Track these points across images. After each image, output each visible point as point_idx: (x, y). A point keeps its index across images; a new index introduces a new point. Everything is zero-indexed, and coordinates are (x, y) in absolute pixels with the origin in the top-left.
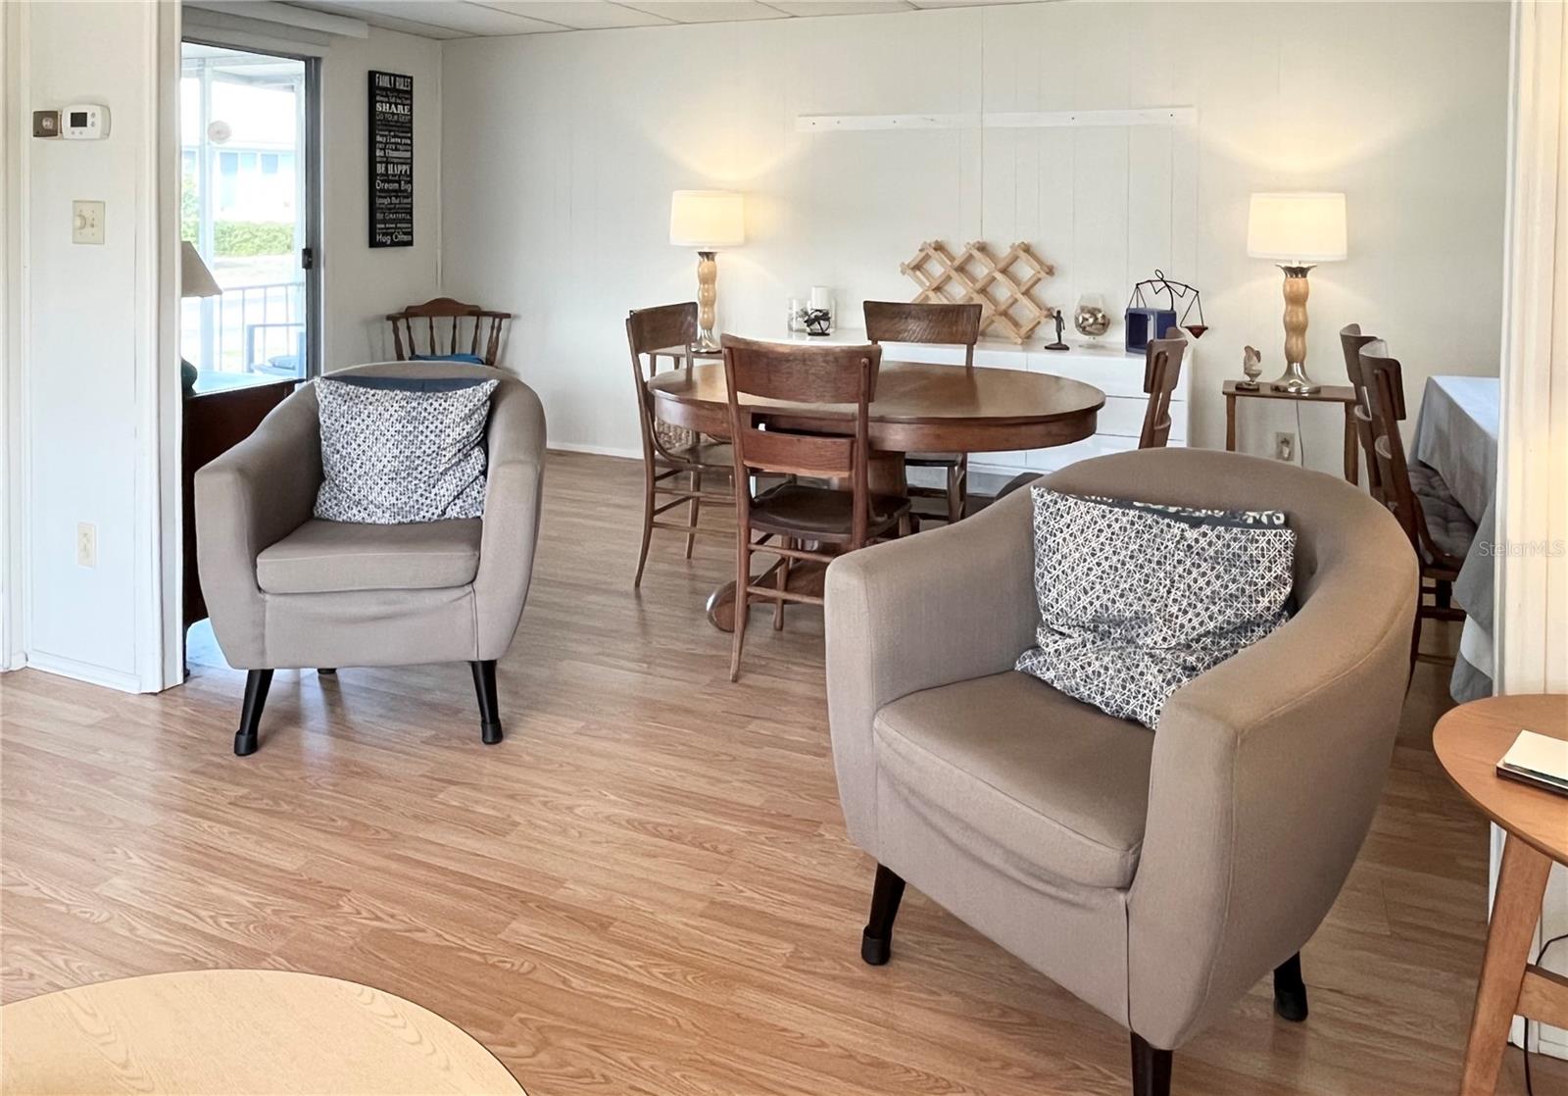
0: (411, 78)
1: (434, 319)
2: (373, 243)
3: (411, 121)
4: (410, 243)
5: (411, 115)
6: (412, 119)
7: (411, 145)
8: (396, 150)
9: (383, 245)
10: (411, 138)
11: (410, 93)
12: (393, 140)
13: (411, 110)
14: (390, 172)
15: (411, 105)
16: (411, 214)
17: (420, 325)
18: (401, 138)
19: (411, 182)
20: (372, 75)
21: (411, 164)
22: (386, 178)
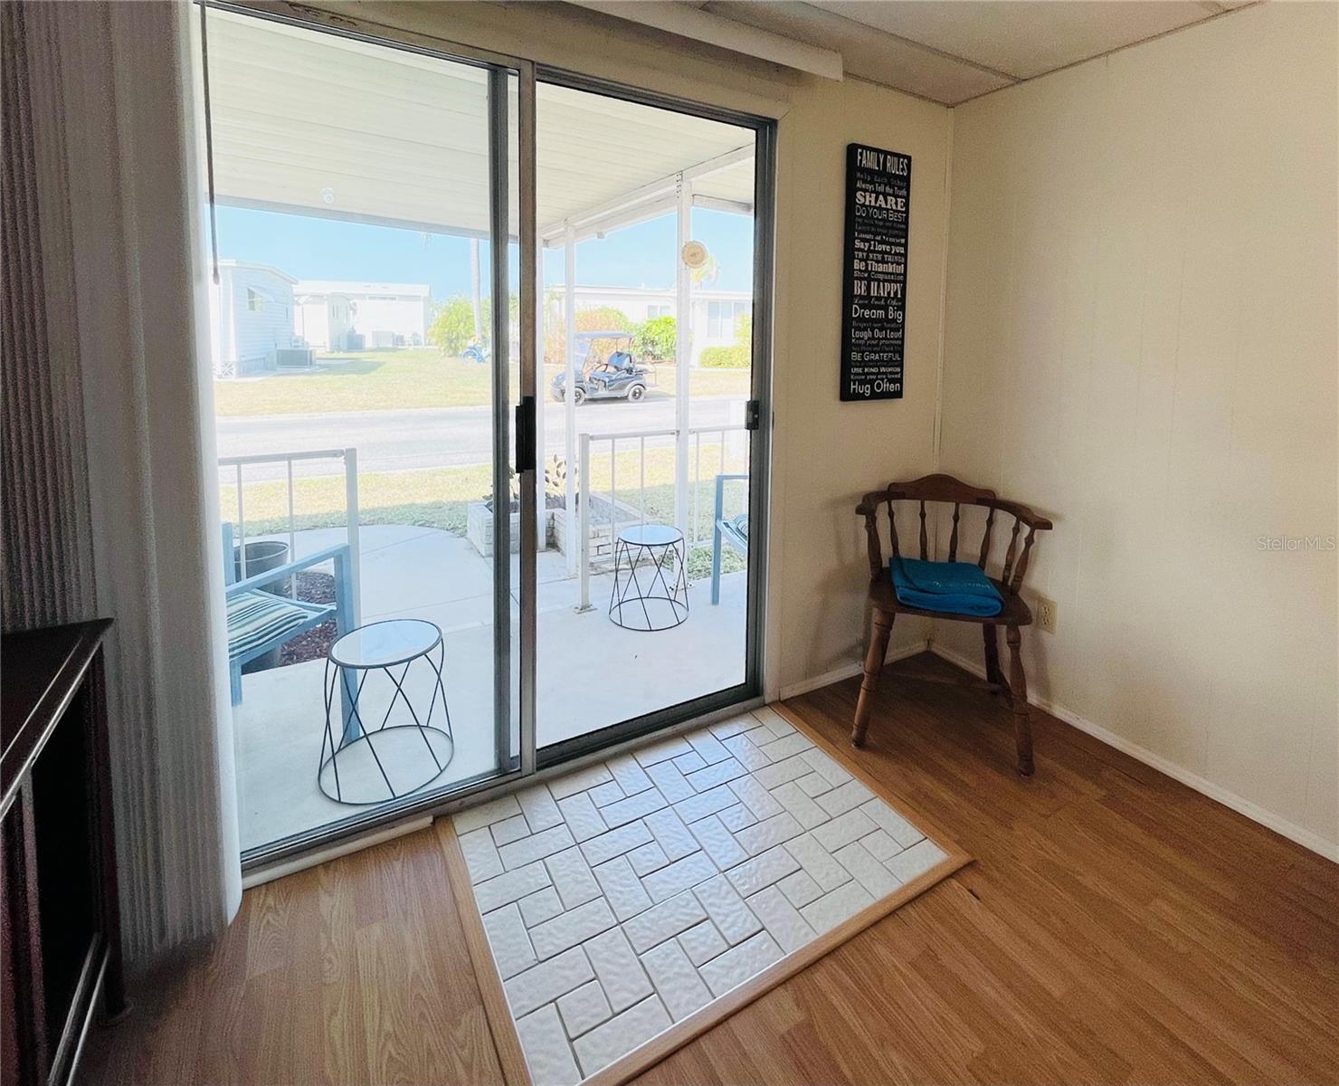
0: (909, 158)
1: (927, 503)
2: (846, 395)
3: (906, 222)
4: (898, 394)
5: (907, 212)
6: (907, 218)
7: (905, 255)
8: (883, 262)
9: (860, 397)
10: (905, 246)
11: (907, 179)
12: (880, 247)
13: (907, 205)
14: (874, 293)
15: (907, 198)
16: (902, 356)
17: (907, 510)
18: (891, 244)
19: (902, 308)
20: (852, 150)
21: (904, 282)
22: (868, 301)
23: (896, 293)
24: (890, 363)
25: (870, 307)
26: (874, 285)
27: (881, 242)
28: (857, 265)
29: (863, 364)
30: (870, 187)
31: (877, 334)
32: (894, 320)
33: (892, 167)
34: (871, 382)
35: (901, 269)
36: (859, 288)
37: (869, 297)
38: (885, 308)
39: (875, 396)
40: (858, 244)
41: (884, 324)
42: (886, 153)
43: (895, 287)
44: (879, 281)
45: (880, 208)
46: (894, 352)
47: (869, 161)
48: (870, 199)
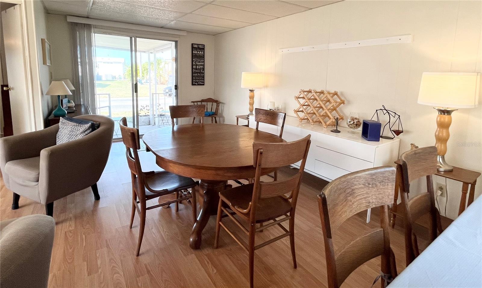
0: (204, 45)
1: (208, 103)
2: (193, 85)
3: (204, 56)
4: (204, 85)
5: (204, 54)
6: (204, 55)
7: (204, 61)
8: (199, 62)
9: (195, 85)
10: (204, 60)
11: (204, 49)
13: (204, 53)
14: (198, 68)
16: (204, 78)
18: (201, 59)
19: (204, 70)
20: (192, 44)
21: (204, 66)
22: (196, 69)
23: (202, 68)
24: (201, 79)
25: (197, 70)
26: (197, 66)
27: (199, 59)
28: (194, 63)
29: (196, 79)
30: (196, 50)
31: (198, 74)
32: (202, 72)
33: (200, 47)
34: (198, 82)
35: (203, 64)
36: (194, 67)
37: (196, 68)
38: (200, 70)
39: (198, 85)
40: (194, 60)
41: (200, 73)
42: (199, 45)
43: (202, 67)
44: (198, 66)
45: (198, 54)
46: (202, 78)
47: (196, 46)
48: (196, 52)
